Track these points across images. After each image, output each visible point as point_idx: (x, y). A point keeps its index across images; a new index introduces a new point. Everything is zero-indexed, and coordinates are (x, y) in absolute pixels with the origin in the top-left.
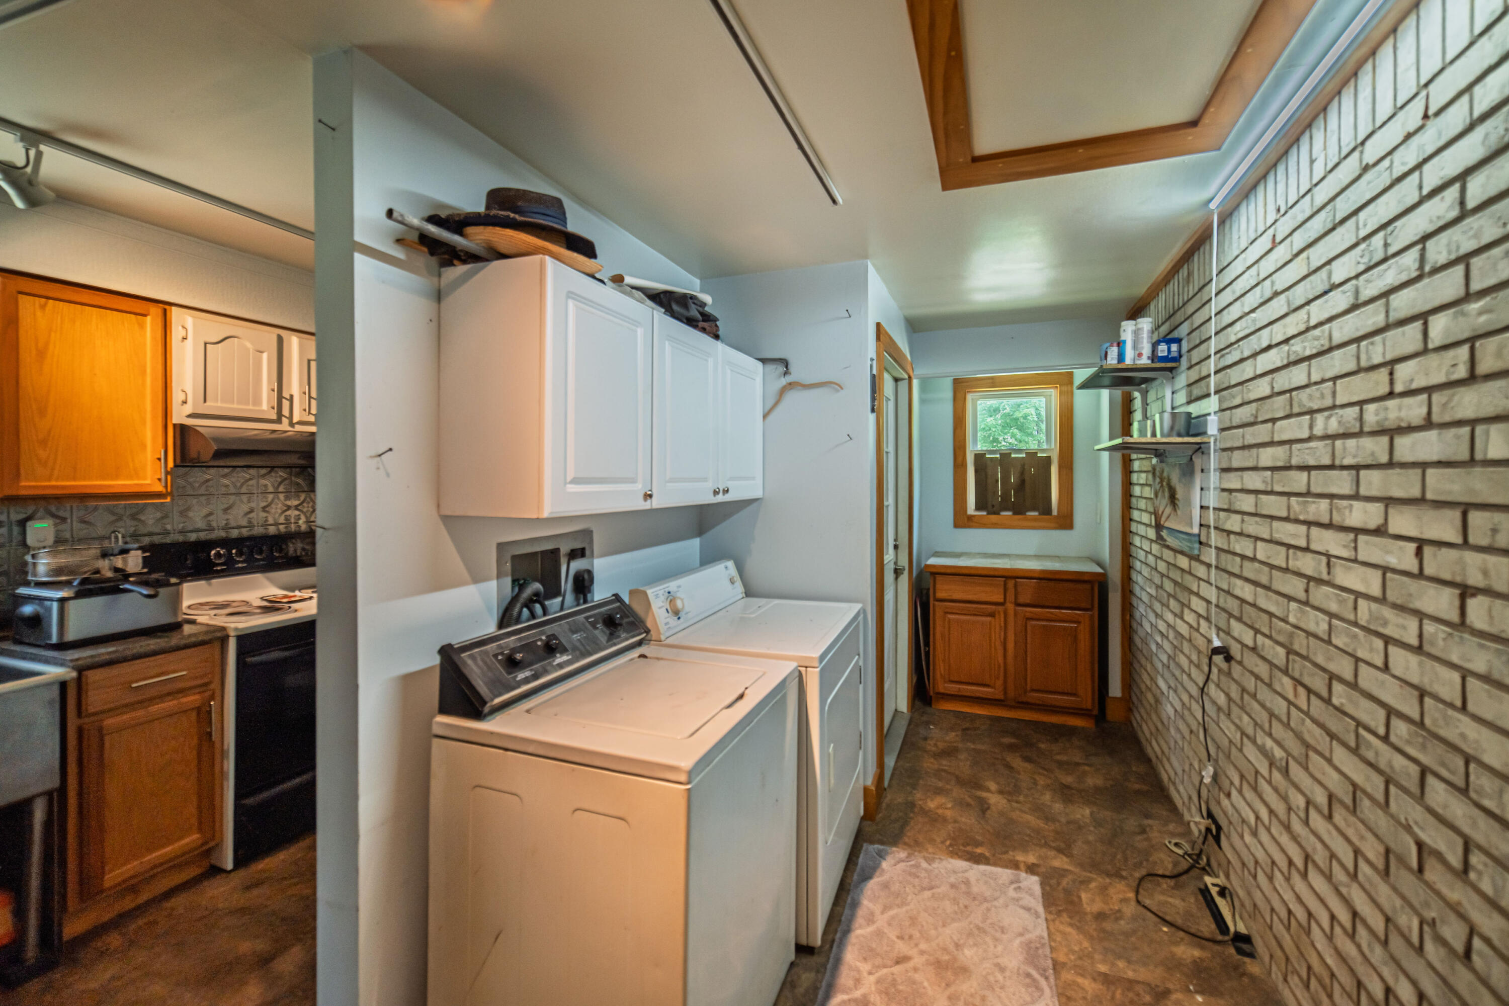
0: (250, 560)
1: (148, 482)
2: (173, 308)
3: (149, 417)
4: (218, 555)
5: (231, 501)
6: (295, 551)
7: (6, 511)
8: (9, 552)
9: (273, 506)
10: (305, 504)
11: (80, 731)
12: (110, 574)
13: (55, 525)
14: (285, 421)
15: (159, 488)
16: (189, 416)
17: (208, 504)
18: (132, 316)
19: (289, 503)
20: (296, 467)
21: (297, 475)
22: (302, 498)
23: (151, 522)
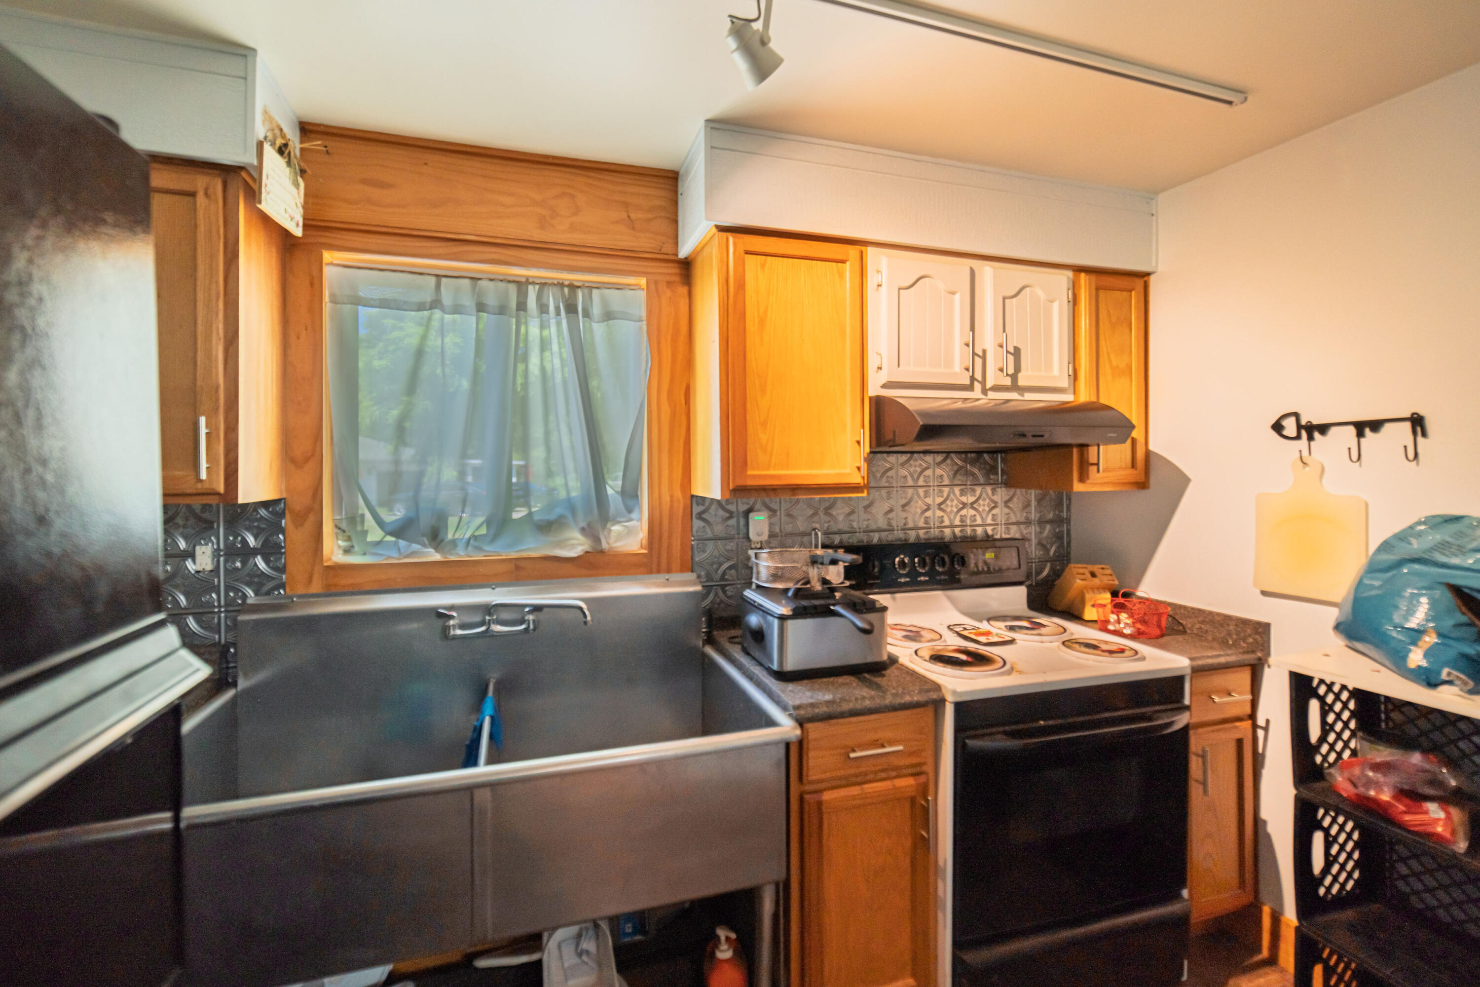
0: (932, 573)
1: (848, 471)
2: (871, 251)
3: (848, 389)
4: (902, 564)
5: (909, 496)
6: (976, 565)
7: (735, 501)
8: (737, 544)
9: (948, 502)
10: (981, 502)
11: (801, 800)
12: (818, 587)
13: (770, 517)
14: (978, 386)
15: (857, 479)
16: (884, 386)
17: (889, 498)
18: (834, 264)
19: (964, 499)
20: (971, 452)
21: (973, 462)
22: (978, 493)
23: (841, 518)
